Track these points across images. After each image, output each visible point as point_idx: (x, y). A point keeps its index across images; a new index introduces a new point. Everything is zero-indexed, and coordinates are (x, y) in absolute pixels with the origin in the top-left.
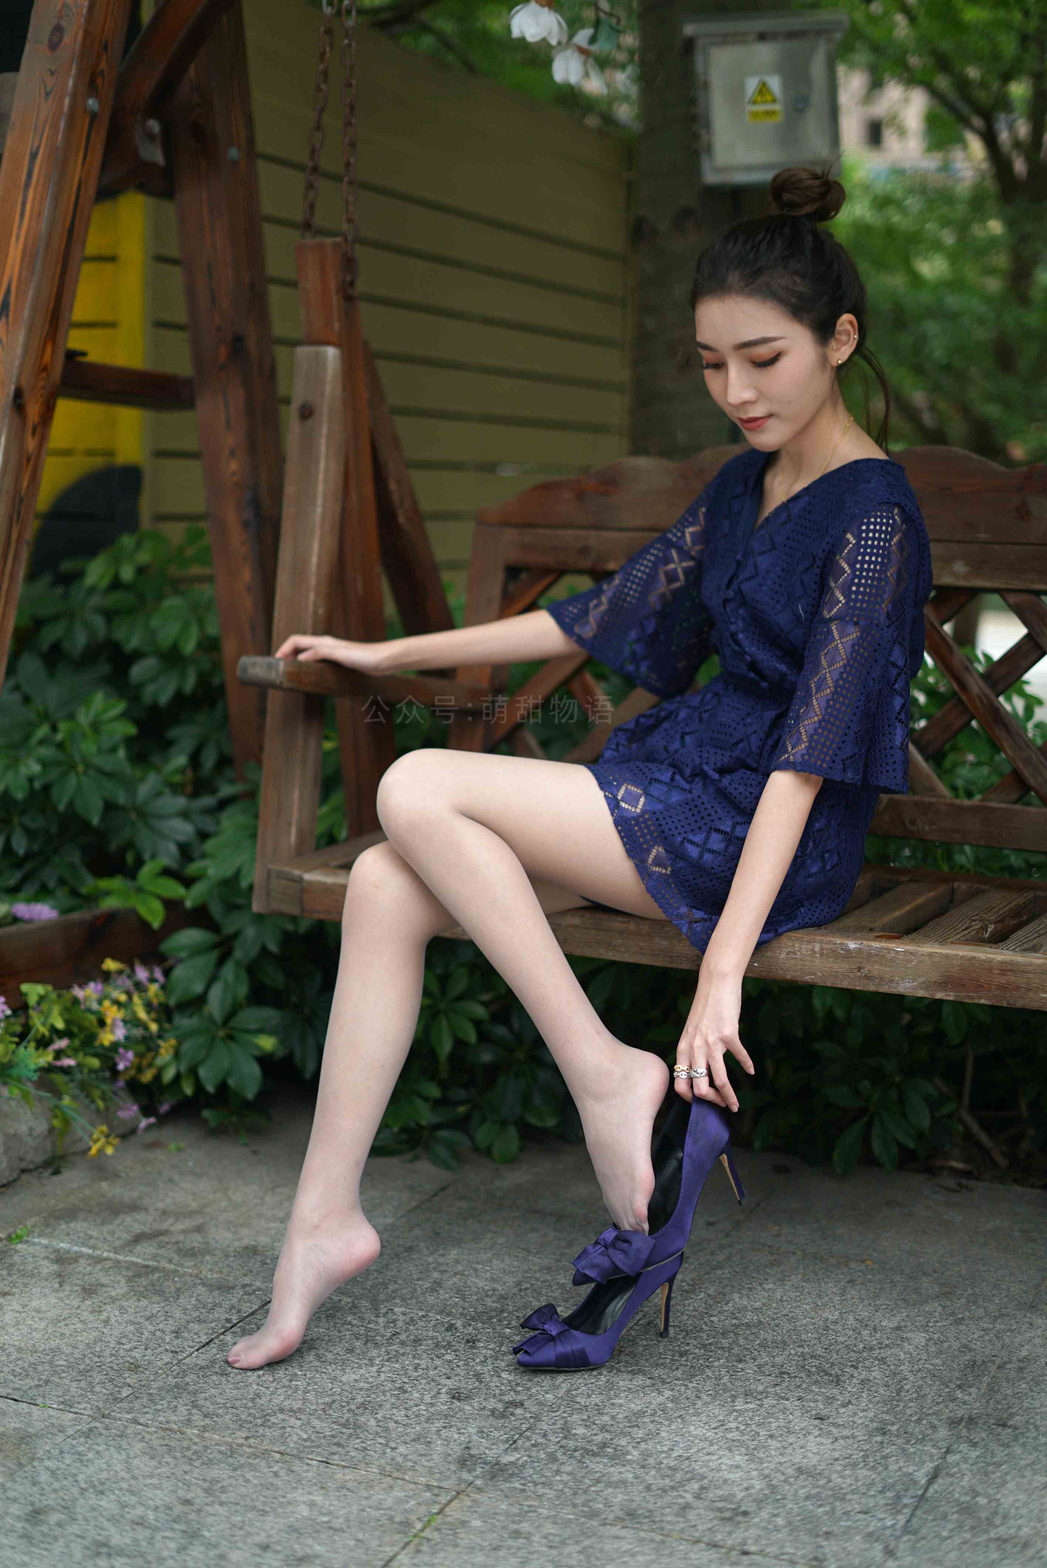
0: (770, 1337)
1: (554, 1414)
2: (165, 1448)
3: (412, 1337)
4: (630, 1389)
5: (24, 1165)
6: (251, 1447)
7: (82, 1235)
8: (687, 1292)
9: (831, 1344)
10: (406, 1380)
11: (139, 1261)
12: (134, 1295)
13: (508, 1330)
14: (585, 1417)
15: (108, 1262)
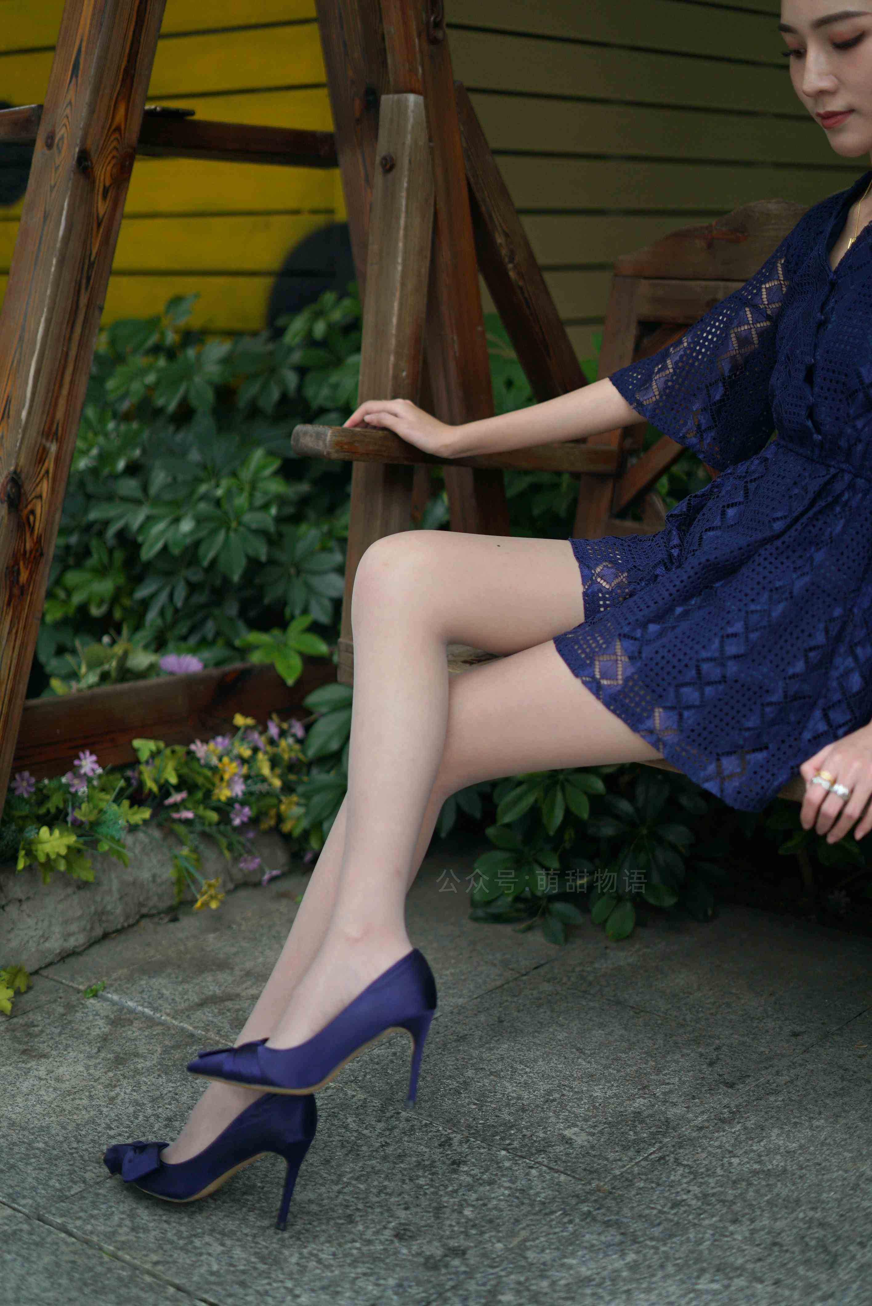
0: (785, 1192)
1: (491, 1271)
2: (70, 1265)
3: (400, 1151)
4: (593, 1246)
5: (144, 911)
6: (154, 1275)
7: (155, 993)
8: (723, 1121)
9: (850, 1210)
10: (360, 1206)
11: (191, 1028)
12: (159, 1070)
13: (503, 1153)
14: (522, 1279)
15: (160, 1027)
